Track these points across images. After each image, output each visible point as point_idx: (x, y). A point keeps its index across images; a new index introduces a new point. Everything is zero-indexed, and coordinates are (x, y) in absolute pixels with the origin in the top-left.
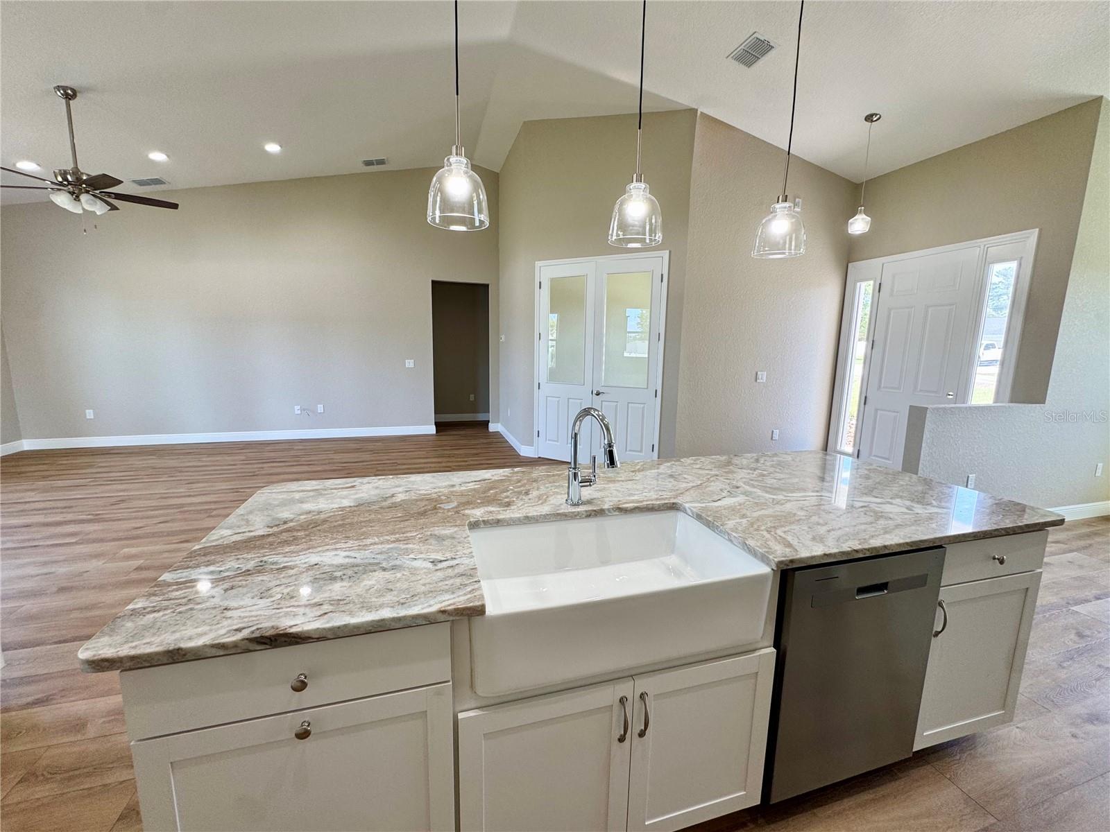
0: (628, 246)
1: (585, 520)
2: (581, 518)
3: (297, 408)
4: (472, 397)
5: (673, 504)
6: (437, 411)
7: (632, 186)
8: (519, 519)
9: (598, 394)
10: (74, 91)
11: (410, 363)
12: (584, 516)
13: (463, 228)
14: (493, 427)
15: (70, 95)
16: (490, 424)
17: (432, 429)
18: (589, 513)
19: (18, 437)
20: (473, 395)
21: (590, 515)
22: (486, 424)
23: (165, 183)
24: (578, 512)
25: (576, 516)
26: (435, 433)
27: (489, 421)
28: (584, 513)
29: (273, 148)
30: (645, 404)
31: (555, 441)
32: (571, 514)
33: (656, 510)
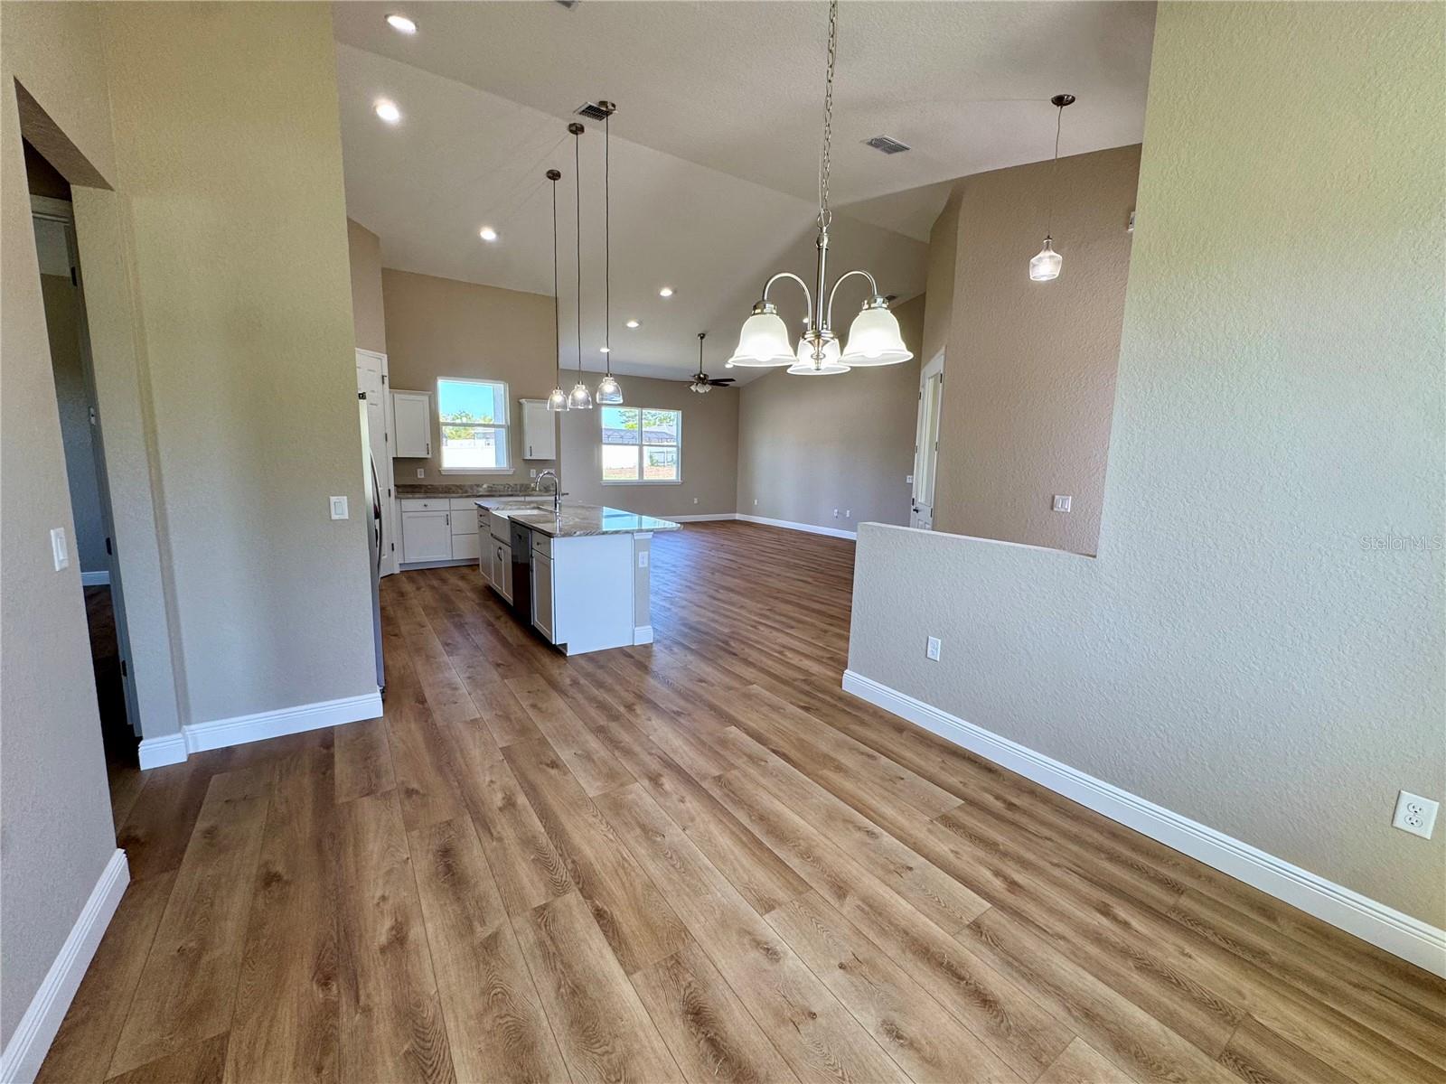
3: (836, 511)
15: (702, 336)
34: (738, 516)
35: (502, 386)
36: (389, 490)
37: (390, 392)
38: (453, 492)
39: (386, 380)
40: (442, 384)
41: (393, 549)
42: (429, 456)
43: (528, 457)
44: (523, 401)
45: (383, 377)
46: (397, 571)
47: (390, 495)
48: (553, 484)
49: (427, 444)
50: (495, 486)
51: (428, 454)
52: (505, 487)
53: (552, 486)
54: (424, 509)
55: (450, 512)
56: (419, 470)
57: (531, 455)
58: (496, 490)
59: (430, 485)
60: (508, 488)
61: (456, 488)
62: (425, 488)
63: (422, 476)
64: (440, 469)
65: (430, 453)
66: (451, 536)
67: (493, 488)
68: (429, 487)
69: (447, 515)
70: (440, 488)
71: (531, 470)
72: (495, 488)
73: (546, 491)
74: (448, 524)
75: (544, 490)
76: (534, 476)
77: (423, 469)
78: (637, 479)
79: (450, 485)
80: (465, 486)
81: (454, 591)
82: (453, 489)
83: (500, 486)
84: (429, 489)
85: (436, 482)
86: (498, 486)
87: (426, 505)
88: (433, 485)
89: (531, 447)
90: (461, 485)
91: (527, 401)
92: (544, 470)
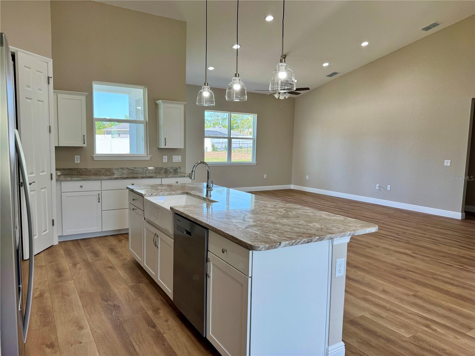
3: (378, 185)
11: (447, 163)
17: (458, 215)
19: (290, 183)
23: (337, 73)
26: (460, 219)
34: (292, 187)
35: (142, 90)
36: (51, 175)
37: (54, 92)
38: (103, 174)
39: (51, 80)
40: (97, 87)
41: (53, 225)
42: (85, 145)
43: (162, 146)
44: (160, 102)
45: (49, 77)
46: (56, 243)
47: (52, 179)
48: (180, 167)
49: (84, 136)
50: (136, 169)
51: (84, 143)
52: (143, 170)
53: (179, 169)
54: (80, 189)
55: (101, 192)
56: (76, 156)
57: (165, 145)
58: (136, 172)
59: (85, 169)
60: (146, 170)
61: (106, 171)
62: (81, 171)
63: (79, 162)
64: (93, 156)
65: (86, 142)
66: (102, 212)
67: (134, 170)
68: (84, 170)
69: (99, 194)
70: (93, 171)
71: (164, 156)
72: (136, 171)
73: (175, 172)
74: (99, 202)
75: (174, 172)
76: (166, 161)
77: (80, 156)
78: (227, 161)
79: (101, 169)
80: (112, 169)
81: (105, 267)
82: (103, 172)
83: (140, 169)
84: (83, 172)
85: (90, 166)
86: (138, 169)
87: (82, 186)
88: (87, 169)
89: (165, 139)
90: (109, 168)
91: (162, 102)
92: (173, 157)
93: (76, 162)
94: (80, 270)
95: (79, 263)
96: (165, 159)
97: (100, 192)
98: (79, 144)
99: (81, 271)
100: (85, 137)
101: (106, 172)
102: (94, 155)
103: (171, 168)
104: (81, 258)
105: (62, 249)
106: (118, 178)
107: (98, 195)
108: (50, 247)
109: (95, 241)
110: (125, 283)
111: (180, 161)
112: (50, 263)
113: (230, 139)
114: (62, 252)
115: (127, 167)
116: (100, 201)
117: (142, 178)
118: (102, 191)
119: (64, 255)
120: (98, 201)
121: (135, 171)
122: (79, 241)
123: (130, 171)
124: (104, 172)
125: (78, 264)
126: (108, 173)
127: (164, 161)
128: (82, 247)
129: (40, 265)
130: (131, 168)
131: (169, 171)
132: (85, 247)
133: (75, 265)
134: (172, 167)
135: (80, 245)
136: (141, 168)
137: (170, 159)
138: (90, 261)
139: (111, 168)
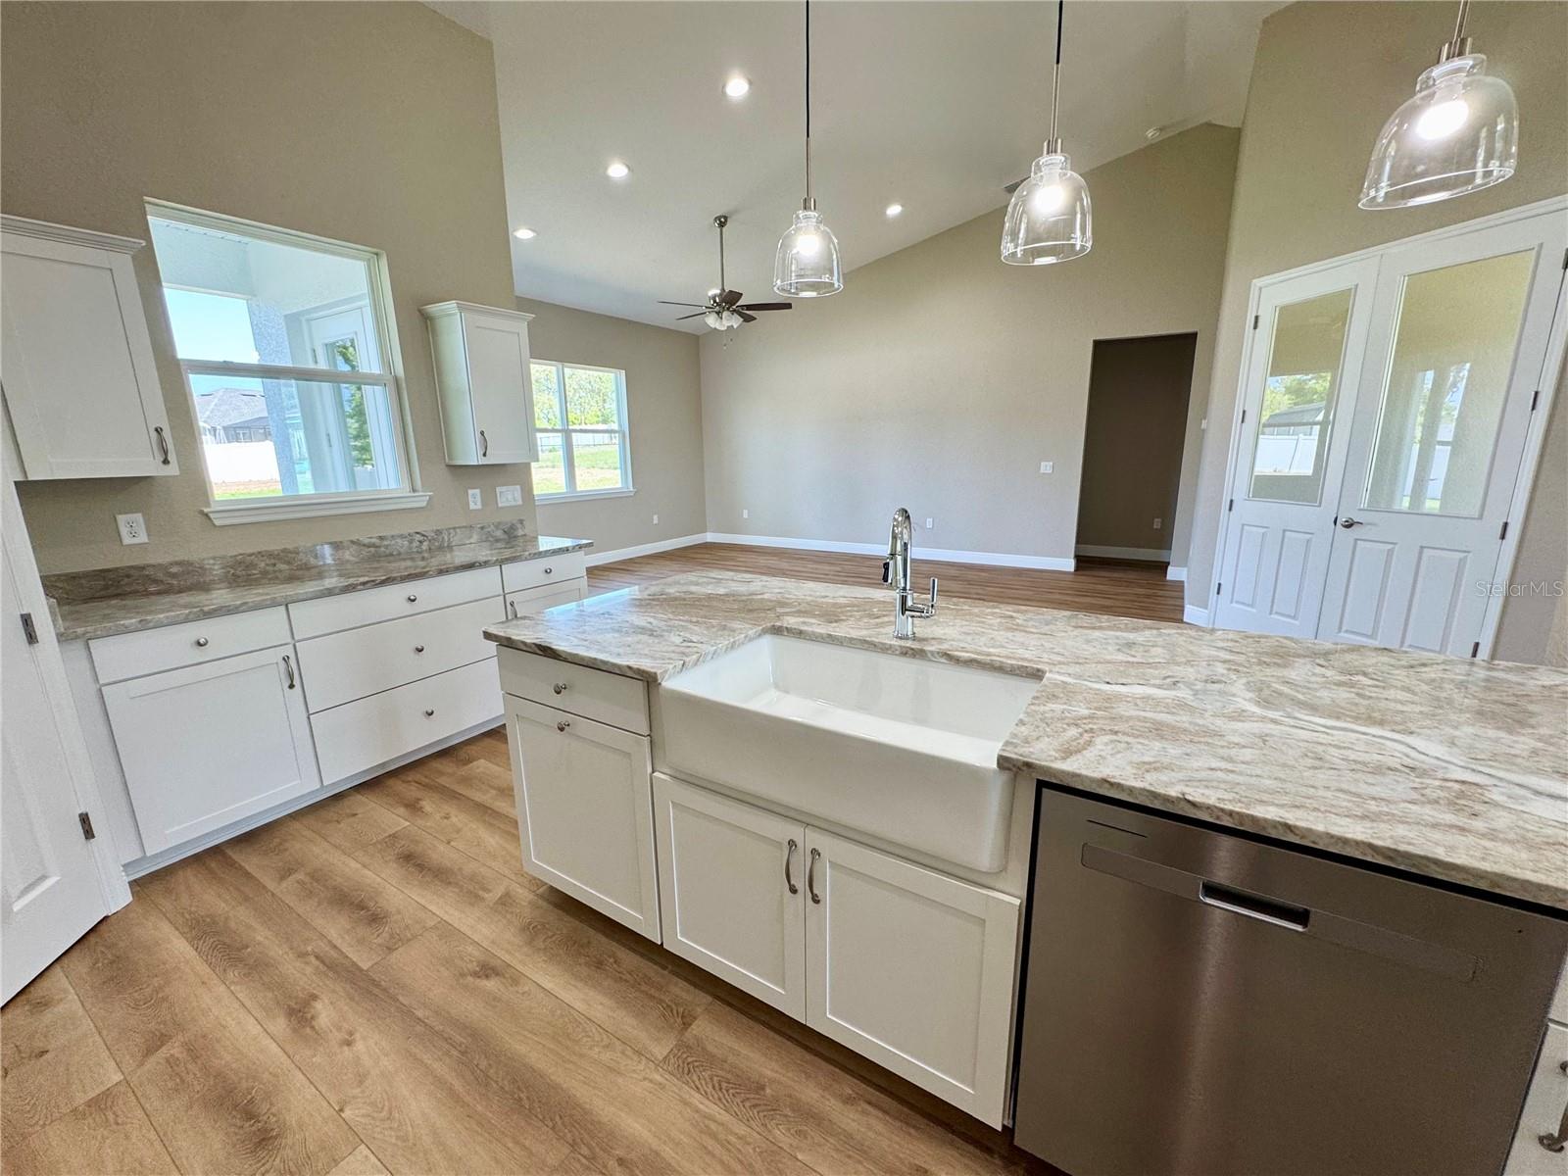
0: (1035, 263)
1: (897, 657)
2: (893, 654)
4: (1157, 524)
5: (1038, 670)
6: (1081, 539)
7: (1043, 160)
8: (821, 635)
9: (1349, 525)
10: (726, 218)
11: (1046, 467)
12: (897, 652)
13: (814, 294)
14: (1173, 574)
15: (722, 221)
16: (1170, 568)
17: (1069, 564)
18: (904, 650)
19: (704, 530)
20: (1160, 520)
21: (906, 653)
22: (1163, 567)
24: (891, 645)
25: (887, 649)
26: (1072, 570)
27: (1169, 563)
28: (898, 648)
29: (894, 210)
30: (1468, 552)
31: (1248, 605)
32: (881, 646)
33: (1006, 673)
34: (710, 537)
35: (360, 265)
36: (27, 620)
42: (172, 470)
43: (472, 457)
44: (445, 308)
46: (117, 896)
47: (32, 638)
48: (521, 522)
49: (158, 431)
50: (386, 543)
51: (166, 462)
52: (411, 542)
53: (519, 526)
54: (198, 655)
55: (295, 646)
56: (122, 519)
57: (485, 455)
58: (388, 552)
59: (177, 563)
60: (420, 542)
61: (273, 561)
62: (160, 575)
63: (143, 538)
64: (206, 510)
65: (172, 457)
66: (309, 718)
67: (379, 547)
68: (174, 570)
69: (286, 659)
70: (216, 567)
71: (470, 492)
72: (387, 547)
73: (510, 538)
74: (291, 686)
75: (506, 537)
76: (479, 506)
77: (144, 516)
78: (565, 490)
79: (250, 555)
80: (298, 553)
81: (463, 975)
82: (263, 565)
83: (399, 541)
84: (174, 576)
85: (202, 551)
86: (393, 542)
87: (202, 641)
88: (190, 564)
89: (482, 433)
90: (284, 550)
91: (459, 307)
92: (498, 489)
93: (127, 540)
94: (349, 1043)
95: (314, 997)
96: (475, 498)
97: (289, 651)
98: (141, 463)
99: (360, 1046)
100: (167, 434)
101: (275, 565)
102: (208, 505)
103: (497, 526)
104: (302, 955)
105: (166, 928)
106: (357, 585)
107: (282, 664)
108: (92, 930)
109: (307, 833)
110: (629, 1052)
111: (520, 502)
112: (149, 1051)
113: (567, 433)
114: (178, 947)
115: (354, 538)
116: (297, 682)
117: (441, 572)
118: (297, 644)
119: (203, 969)
120: (288, 684)
121: (383, 549)
122: (235, 855)
123: (365, 552)
124: (267, 565)
125: (318, 1005)
126: (283, 567)
127: (472, 506)
128: (271, 885)
129: (92, 1095)
130: (367, 541)
131: (492, 537)
132: (282, 878)
133: (299, 1013)
134: (499, 523)
135: (248, 875)
136: (402, 536)
137: (489, 498)
138: (365, 966)
139: (290, 547)
